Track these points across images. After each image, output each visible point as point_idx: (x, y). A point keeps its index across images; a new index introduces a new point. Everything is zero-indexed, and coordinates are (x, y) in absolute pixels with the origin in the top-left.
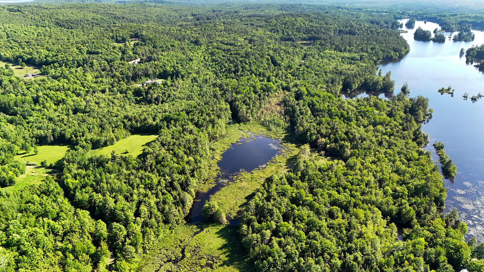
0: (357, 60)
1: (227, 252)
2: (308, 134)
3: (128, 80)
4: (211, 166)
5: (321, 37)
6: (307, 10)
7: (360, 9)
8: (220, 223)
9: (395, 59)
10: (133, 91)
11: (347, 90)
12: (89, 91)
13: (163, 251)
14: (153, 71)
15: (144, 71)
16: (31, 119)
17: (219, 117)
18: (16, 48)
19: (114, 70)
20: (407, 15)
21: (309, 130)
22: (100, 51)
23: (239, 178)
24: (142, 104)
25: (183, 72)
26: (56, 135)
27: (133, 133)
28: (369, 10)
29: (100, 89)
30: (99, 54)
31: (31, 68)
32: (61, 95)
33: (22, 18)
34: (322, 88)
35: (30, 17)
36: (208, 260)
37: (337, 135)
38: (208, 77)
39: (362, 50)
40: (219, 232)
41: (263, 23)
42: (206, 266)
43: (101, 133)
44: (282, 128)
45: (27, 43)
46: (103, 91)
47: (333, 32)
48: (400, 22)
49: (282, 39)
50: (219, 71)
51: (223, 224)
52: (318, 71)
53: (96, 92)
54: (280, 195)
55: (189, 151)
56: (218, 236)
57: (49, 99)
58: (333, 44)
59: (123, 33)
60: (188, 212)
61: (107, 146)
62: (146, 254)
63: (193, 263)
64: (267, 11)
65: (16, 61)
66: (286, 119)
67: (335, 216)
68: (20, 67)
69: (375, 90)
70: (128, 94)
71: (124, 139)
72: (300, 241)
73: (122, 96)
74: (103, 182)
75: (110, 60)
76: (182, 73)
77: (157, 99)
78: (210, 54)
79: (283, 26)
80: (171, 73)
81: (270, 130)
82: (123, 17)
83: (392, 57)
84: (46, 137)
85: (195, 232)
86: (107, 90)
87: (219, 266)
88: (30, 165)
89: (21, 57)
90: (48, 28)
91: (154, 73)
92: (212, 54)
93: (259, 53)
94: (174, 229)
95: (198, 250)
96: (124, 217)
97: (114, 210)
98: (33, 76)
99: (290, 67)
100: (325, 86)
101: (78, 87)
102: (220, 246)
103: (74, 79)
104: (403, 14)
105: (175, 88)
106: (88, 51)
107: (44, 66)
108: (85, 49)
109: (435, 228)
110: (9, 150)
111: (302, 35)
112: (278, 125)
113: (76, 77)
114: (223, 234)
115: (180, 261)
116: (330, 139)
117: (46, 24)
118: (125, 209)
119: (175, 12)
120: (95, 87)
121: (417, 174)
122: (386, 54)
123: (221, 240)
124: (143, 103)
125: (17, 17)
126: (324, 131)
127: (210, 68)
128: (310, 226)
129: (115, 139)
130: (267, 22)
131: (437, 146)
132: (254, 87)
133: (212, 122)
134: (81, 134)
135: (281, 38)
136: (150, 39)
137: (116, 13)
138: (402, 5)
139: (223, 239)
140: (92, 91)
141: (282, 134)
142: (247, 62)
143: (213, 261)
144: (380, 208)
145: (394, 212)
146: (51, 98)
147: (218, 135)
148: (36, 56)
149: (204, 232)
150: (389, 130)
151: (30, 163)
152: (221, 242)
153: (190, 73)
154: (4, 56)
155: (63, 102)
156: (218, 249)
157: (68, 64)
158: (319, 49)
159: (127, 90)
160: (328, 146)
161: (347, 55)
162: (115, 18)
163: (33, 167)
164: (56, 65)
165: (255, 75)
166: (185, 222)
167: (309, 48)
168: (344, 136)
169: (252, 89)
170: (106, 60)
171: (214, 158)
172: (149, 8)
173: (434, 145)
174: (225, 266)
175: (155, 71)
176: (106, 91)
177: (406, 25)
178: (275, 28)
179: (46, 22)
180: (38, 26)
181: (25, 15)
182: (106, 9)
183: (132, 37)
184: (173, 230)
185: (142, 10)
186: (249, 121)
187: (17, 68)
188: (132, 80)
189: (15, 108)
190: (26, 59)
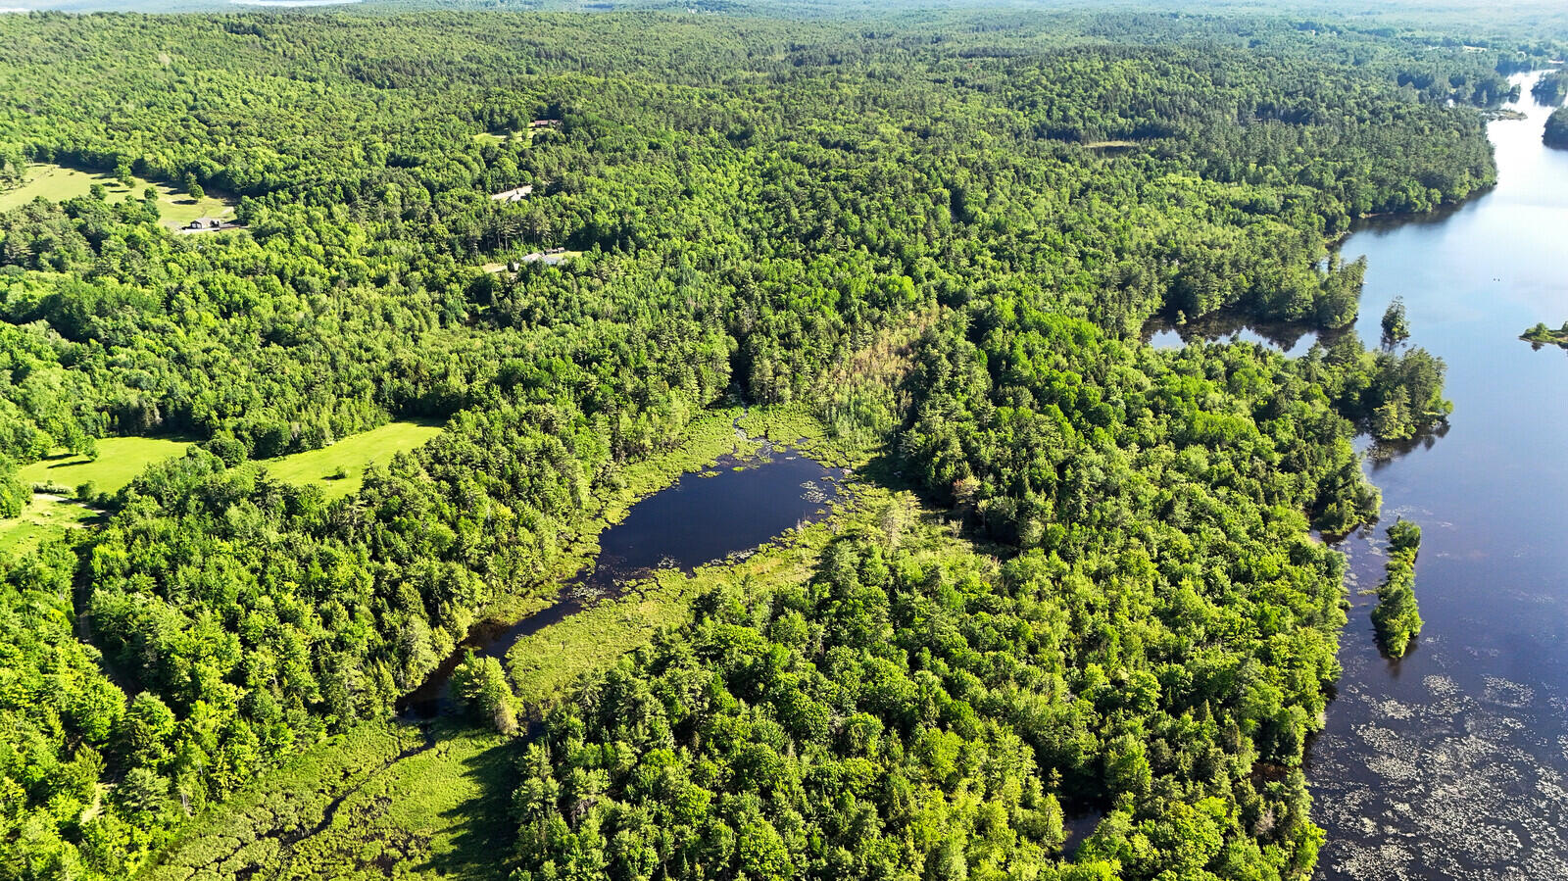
0: (1266, 211)
1: (463, 826)
2: (936, 460)
3: (470, 250)
4: (576, 540)
5: (1176, 128)
6: (1187, 35)
7: (1383, 33)
8: (498, 731)
9: (1424, 212)
10: (467, 284)
11: (1177, 316)
12: (338, 278)
13: (278, 799)
14: (553, 225)
15: (522, 225)
16: (122, 354)
17: (674, 381)
18: (197, 141)
19: (436, 217)
20: (1556, 55)
21: (945, 444)
22: (423, 156)
23: (642, 588)
24: (481, 328)
25: (644, 231)
26: (171, 408)
27: (399, 416)
28: (1419, 34)
29: (373, 273)
30: (416, 165)
31: (219, 202)
32: (247, 288)
33: (258, 53)
34: (1076, 302)
35: (280, 50)
36: (394, 845)
37: (1026, 469)
38: (721, 250)
39: (1303, 178)
40: (479, 757)
41: (994, 79)
42: (373, 863)
43: (299, 410)
44: (876, 432)
45: (233, 126)
46: (381, 282)
47: (1235, 111)
48: (1514, 80)
49: (1040, 132)
50: (765, 234)
51: (502, 735)
52: (1094, 245)
53: (360, 284)
54: (705, 657)
55: (510, 489)
56: (467, 769)
57: (205, 298)
58: (1202, 154)
59: (516, 103)
60: (419, 683)
61: (300, 452)
62: (220, 801)
63: (340, 851)
64: (1042, 37)
65: (179, 181)
66: (898, 401)
67: (852, 746)
68: (187, 197)
69: (1280, 318)
70: (448, 295)
71: (365, 433)
72: (681, 819)
73: (429, 300)
74: (189, 563)
75: (442, 185)
76: (641, 235)
77: (527, 315)
78: (763, 176)
79: (1058, 88)
80: (608, 232)
81: (832, 435)
82: (564, 54)
83: (1409, 204)
84: (139, 411)
85: (405, 748)
86: (394, 280)
87: (412, 870)
88: (51, 492)
89: (196, 169)
90: (320, 87)
91: (557, 232)
92: (770, 176)
93: (917, 175)
94: (345, 732)
95: (379, 807)
96: (188, 679)
97: (168, 655)
98: (213, 225)
99: (998, 228)
100: (1088, 298)
101: (309, 266)
102: (453, 805)
103: (307, 238)
104: (1538, 52)
105: (597, 282)
106: (392, 155)
107: (247, 198)
108: (384, 149)
109: (1177, 830)
110: (18, 443)
111: (1114, 120)
112: (868, 421)
113: (318, 235)
114: (487, 767)
115: (307, 837)
116: (998, 479)
117: (319, 71)
118: (203, 653)
119: (739, 38)
120: (357, 267)
121: (1231, 628)
122: (1388, 193)
123: (468, 785)
124: (485, 324)
125: (244, 50)
126: (986, 454)
127: (744, 221)
128: (745, 772)
129: (328, 433)
130: (1009, 73)
131: (1396, 536)
132: (844, 291)
133: (642, 399)
134: (239, 408)
135: (1036, 129)
136: (587, 124)
137: (545, 40)
138: (1559, 20)
139: (477, 782)
140: (347, 277)
141: (866, 452)
142: (863, 207)
143: (404, 850)
144: (1028, 738)
145: (1082, 758)
146: (212, 297)
147: (647, 442)
148: (238, 165)
149: (434, 751)
150: (1226, 465)
151: (55, 487)
152: (468, 789)
153: (667, 236)
154: (153, 164)
155: (246, 307)
156: (442, 815)
157: (315, 196)
158: (1148, 168)
159: (449, 281)
160: (983, 504)
161: (1238, 192)
162: (538, 55)
163: (55, 498)
164: (282, 195)
165: (872, 250)
166: (392, 713)
167: (1112, 167)
168: (1050, 473)
169: (835, 294)
170: (428, 185)
171: (599, 516)
172: (661, 26)
173: (1390, 532)
174: (432, 873)
175: (559, 224)
176: (388, 282)
177: (1535, 91)
178: (1028, 93)
179: (324, 67)
180: (294, 78)
181: (268, 44)
182: (523, 28)
183: (539, 115)
184: (342, 736)
185: (632, 32)
186: (780, 399)
187: (180, 202)
188: (480, 249)
189: (95, 318)
190: (209, 173)
